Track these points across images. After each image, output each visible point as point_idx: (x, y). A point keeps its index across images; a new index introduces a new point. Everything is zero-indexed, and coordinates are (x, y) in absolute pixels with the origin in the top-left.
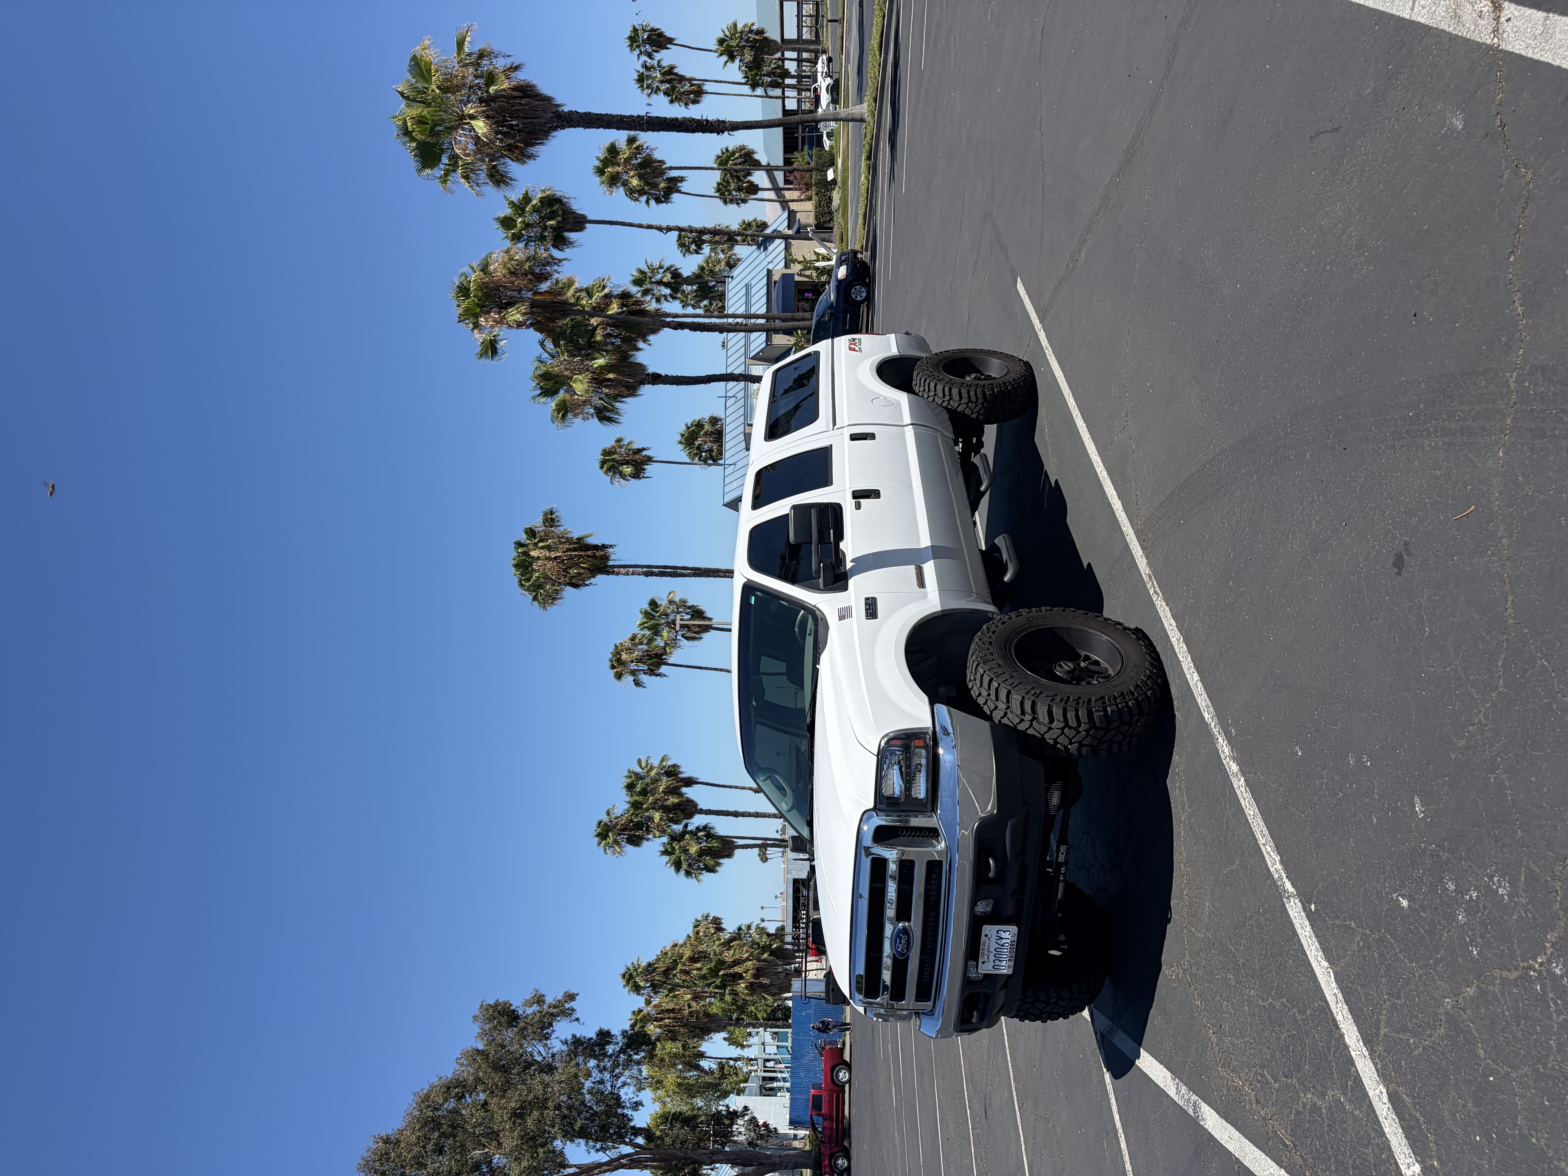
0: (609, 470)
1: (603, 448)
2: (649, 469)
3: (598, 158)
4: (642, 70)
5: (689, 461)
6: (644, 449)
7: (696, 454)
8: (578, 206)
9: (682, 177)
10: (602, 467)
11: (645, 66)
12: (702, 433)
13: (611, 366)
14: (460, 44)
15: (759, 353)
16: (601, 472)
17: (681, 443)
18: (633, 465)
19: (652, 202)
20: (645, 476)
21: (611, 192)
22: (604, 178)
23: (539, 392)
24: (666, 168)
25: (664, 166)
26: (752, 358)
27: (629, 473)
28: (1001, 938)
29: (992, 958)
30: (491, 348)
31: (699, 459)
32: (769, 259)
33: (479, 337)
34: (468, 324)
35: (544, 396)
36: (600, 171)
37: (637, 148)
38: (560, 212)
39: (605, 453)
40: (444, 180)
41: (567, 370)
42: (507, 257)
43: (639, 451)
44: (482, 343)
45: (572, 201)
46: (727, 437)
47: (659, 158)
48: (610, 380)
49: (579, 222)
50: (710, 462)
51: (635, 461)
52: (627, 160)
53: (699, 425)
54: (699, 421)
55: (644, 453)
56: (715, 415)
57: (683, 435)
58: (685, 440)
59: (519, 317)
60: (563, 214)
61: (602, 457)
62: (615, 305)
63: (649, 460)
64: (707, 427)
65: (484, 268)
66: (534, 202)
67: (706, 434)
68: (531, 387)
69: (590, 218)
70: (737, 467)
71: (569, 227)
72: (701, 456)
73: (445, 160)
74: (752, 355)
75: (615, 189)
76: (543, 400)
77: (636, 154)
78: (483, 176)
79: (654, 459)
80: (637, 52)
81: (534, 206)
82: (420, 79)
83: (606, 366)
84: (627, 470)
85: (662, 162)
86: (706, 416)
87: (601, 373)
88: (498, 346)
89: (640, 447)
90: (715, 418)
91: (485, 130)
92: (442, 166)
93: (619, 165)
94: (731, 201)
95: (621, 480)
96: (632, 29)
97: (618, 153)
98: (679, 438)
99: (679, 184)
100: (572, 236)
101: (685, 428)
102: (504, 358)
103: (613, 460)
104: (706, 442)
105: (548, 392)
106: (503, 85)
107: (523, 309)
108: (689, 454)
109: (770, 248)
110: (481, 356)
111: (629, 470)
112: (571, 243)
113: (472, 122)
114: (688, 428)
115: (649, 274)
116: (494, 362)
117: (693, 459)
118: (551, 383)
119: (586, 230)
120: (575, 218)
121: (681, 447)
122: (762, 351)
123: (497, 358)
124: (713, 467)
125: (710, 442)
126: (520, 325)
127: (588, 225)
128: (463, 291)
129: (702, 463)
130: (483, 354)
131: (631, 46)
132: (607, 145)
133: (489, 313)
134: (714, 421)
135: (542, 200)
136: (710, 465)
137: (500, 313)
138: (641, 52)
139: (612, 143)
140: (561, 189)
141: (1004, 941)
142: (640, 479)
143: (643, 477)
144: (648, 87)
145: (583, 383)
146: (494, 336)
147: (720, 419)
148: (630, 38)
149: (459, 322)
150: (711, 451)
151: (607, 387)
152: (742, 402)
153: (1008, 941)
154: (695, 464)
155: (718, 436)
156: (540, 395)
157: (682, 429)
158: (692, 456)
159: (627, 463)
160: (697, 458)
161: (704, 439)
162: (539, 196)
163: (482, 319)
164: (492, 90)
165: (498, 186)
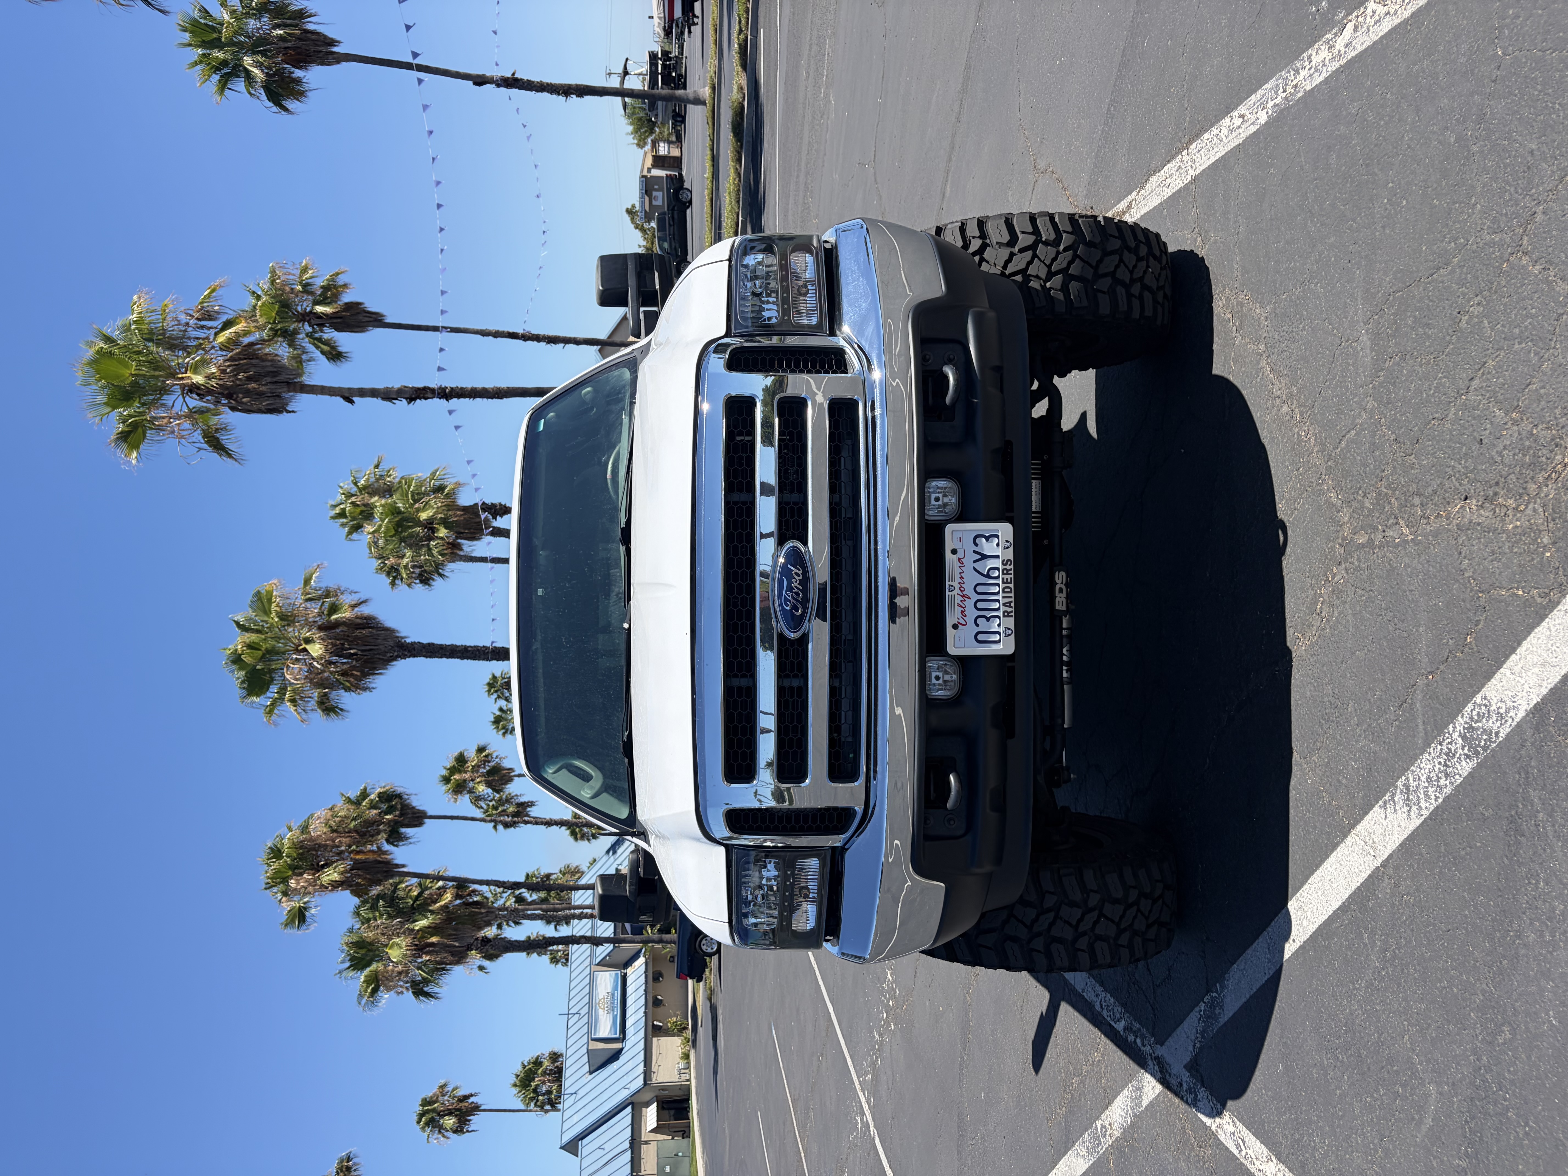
0: (427, 1124)
1: (423, 1096)
2: (477, 1121)
3: (445, 768)
4: (498, 713)
5: (522, 1107)
6: (472, 1095)
7: (532, 1099)
8: (417, 803)
9: (532, 802)
10: (419, 1122)
11: (501, 710)
12: (540, 1071)
13: (435, 928)
14: (307, 581)
15: (605, 957)
16: (418, 1128)
17: (515, 1085)
18: (456, 1116)
19: (500, 827)
20: (470, 1129)
21: (456, 800)
22: (449, 786)
23: (348, 964)
24: (515, 776)
25: (513, 774)
26: (598, 964)
27: (450, 1126)
28: (984, 557)
29: (972, 613)
30: (300, 916)
31: (536, 1105)
32: (618, 862)
33: (287, 905)
34: (276, 893)
35: (354, 970)
36: (446, 780)
37: (486, 756)
38: (399, 806)
39: (426, 1102)
40: (270, 710)
41: (383, 934)
42: (330, 813)
43: (466, 1097)
44: (289, 911)
45: (413, 798)
46: (567, 1073)
47: (509, 766)
48: (432, 945)
49: (417, 818)
50: (548, 1107)
51: (459, 1110)
52: (475, 768)
53: (537, 1063)
54: (537, 1058)
55: (472, 1099)
56: (556, 1050)
57: (517, 1076)
58: (520, 1081)
59: (336, 877)
60: (402, 809)
61: (421, 1108)
62: (448, 895)
63: (476, 1108)
64: (546, 1063)
65: (305, 829)
66: (372, 797)
67: (544, 1073)
68: (339, 957)
69: (430, 813)
70: (579, 1097)
71: (406, 822)
72: (538, 1101)
73: (274, 688)
74: (598, 961)
75: (459, 796)
76: (351, 974)
77: (485, 761)
78: (312, 704)
79: (483, 1107)
80: (495, 696)
81: (372, 801)
82: (261, 613)
83: (429, 927)
84: (450, 1122)
85: (512, 770)
86: (545, 1050)
87: (423, 937)
88: (307, 914)
89: (467, 1093)
90: (555, 1054)
91: (321, 652)
92: (268, 694)
93: (466, 772)
94: (582, 838)
95: (440, 1136)
96: (491, 676)
97: (466, 762)
98: (513, 1079)
99: (529, 809)
100: (409, 831)
101: (520, 1068)
102: (312, 928)
103: (434, 1110)
104: (544, 1082)
105: (358, 964)
106: (345, 614)
107: (341, 868)
108: (524, 1100)
109: (620, 851)
110: (286, 925)
111: (451, 1121)
112: (407, 839)
113: (308, 647)
114: (524, 1067)
115: (491, 899)
116: (299, 932)
117: (528, 1105)
118: (363, 951)
119: (425, 826)
120: (414, 813)
121: (515, 1091)
122: (608, 955)
123: (304, 927)
124: (551, 1113)
125: (549, 1081)
126: (336, 885)
127: (426, 821)
128: (276, 853)
129: (538, 1109)
130: (289, 923)
131: (489, 691)
132: (456, 754)
133: (301, 874)
134: (555, 1057)
135: (380, 795)
136: (546, 1111)
137: (314, 874)
138: (499, 697)
139: (461, 753)
140: (401, 785)
141: (991, 563)
142: (464, 1133)
143: (468, 1131)
144: (504, 728)
145: (401, 948)
146: (304, 903)
147: (561, 1055)
148: (489, 684)
149: (266, 889)
150: (549, 1092)
151: (427, 953)
152: (585, 1019)
153: (998, 563)
154: (531, 1111)
155: (557, 1074)
156: (349, 968)
157: (518, 1069)
158: (527, 1101)
159: (450, 1113)
160: (532, 1104)
161: (542, 1078)
162: (379, 790)
163: (292, 881)
164: (334, 617)
165: (328, 715)
